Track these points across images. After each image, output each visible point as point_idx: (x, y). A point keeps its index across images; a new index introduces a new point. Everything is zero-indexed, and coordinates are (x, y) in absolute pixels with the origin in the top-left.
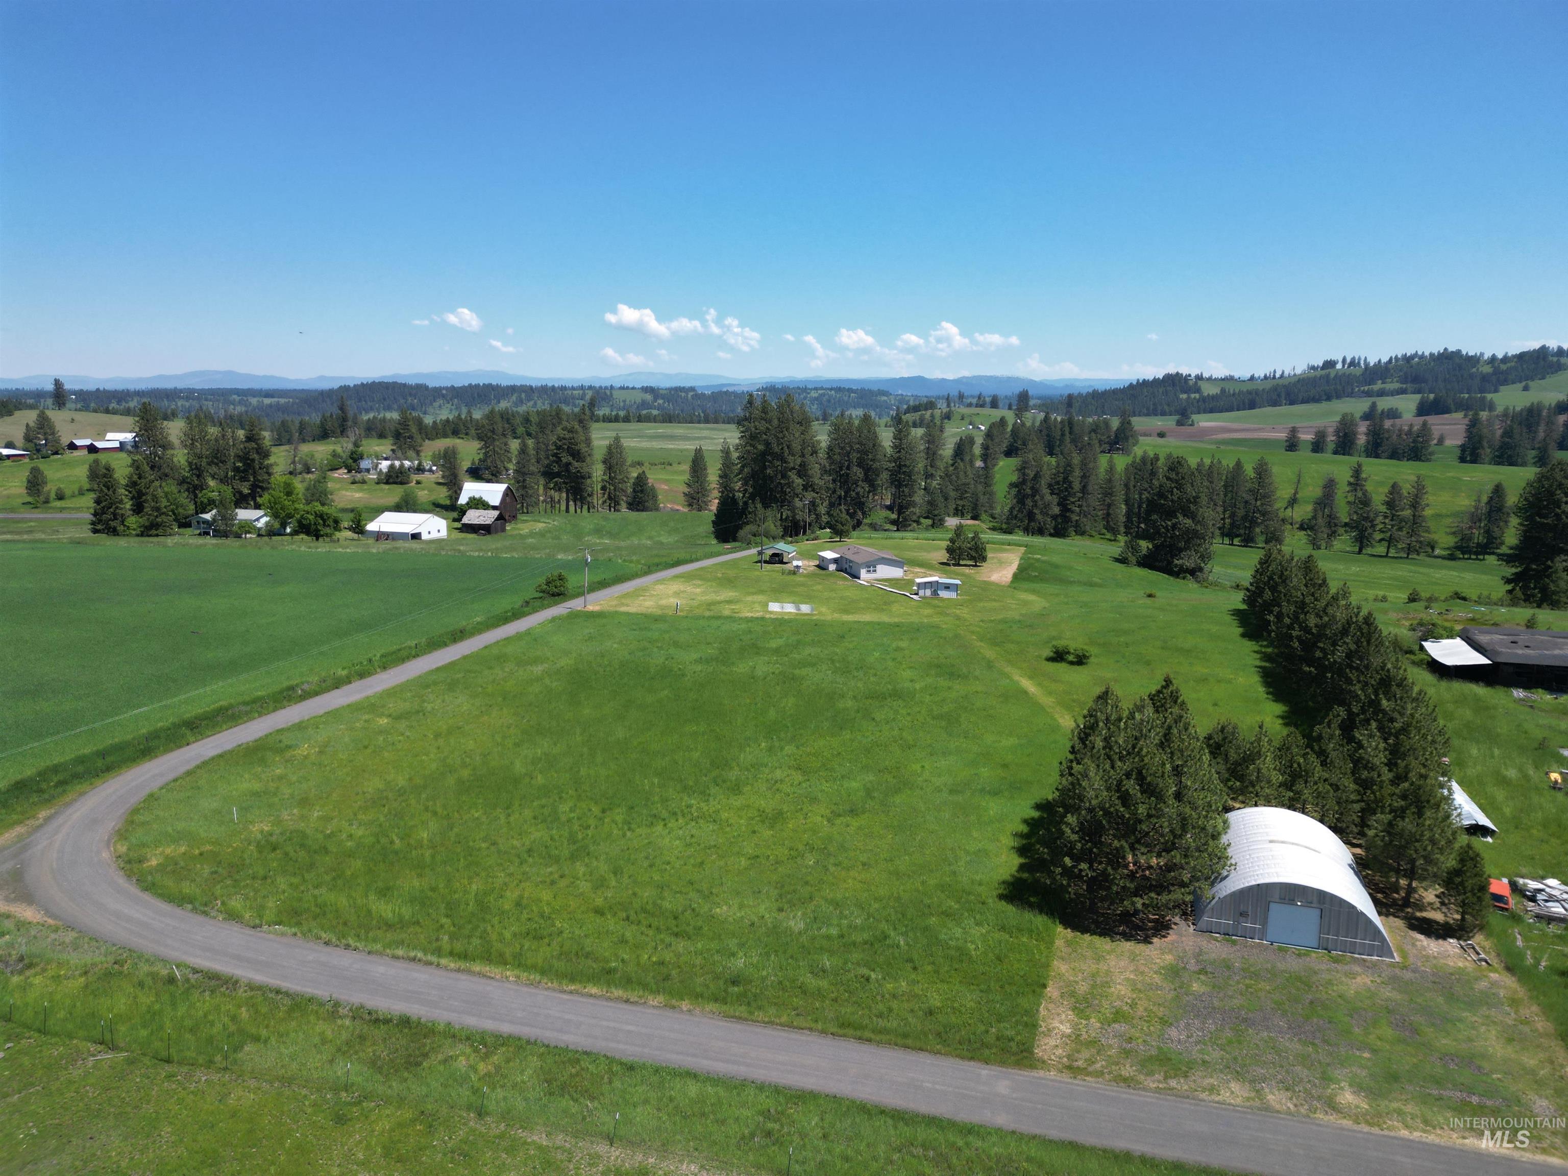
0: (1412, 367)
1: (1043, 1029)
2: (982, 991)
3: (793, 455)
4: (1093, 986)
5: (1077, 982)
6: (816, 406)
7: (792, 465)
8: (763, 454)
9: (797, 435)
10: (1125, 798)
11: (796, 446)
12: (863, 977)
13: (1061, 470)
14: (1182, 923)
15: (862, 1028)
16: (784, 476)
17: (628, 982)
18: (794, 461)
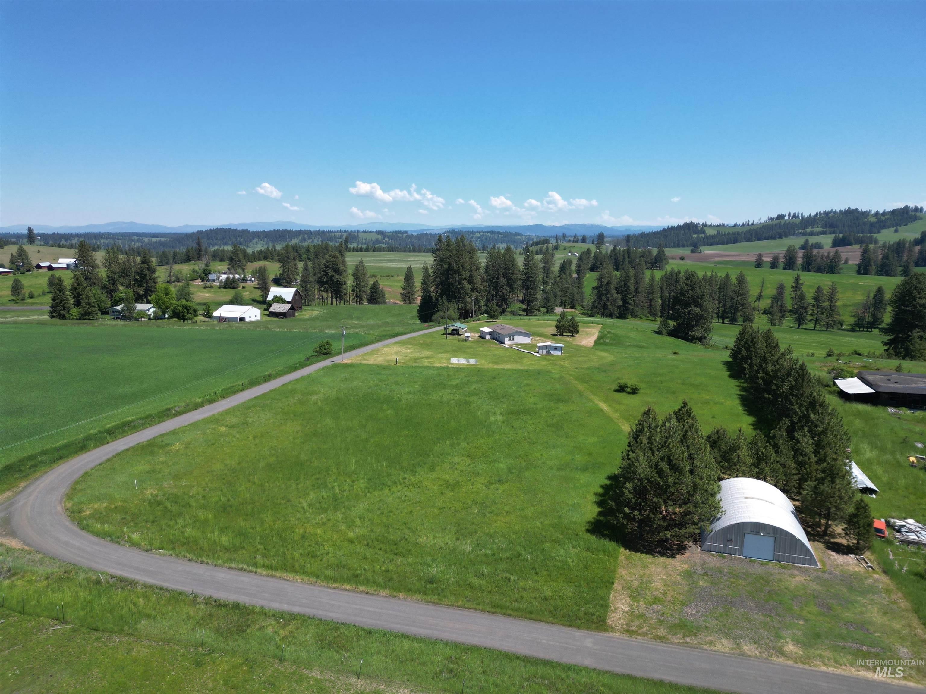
0: (829, 218)
1: (612, 608)
2: (576, 586)
3: (465, 271)
4: (642, 583)
5: (631, 581)
6: (479, 242)
7: (464, 277)
8: (448, 270)
9: (467, 259)
10: (660, 472)
11: (467, 266)
12: (506, 578)
13: (623, 279)
14: (694, 546)
15: (506, 608)
16: (460, 283)
17: (367, 582)
18: (465, 274)
